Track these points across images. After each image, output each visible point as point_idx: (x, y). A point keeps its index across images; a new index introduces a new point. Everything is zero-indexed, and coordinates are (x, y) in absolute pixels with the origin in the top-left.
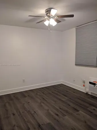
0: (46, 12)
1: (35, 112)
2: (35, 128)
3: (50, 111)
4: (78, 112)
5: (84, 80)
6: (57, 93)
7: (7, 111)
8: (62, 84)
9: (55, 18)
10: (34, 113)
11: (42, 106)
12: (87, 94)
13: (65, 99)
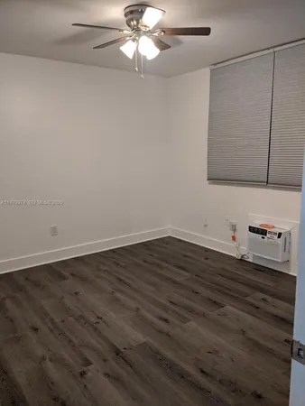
0: (126, 15)
1: (98, 318)
2: (105, 360)
3: (144, 312)
4: (221, 309)
5: (234, 222)
6: (158, 262)
7: (11, 321)
8: (170, 237)
9: (156, 34)
10: (98, 320)
11: (117, 300)
12: (242, 260)
13: (182, 277)
